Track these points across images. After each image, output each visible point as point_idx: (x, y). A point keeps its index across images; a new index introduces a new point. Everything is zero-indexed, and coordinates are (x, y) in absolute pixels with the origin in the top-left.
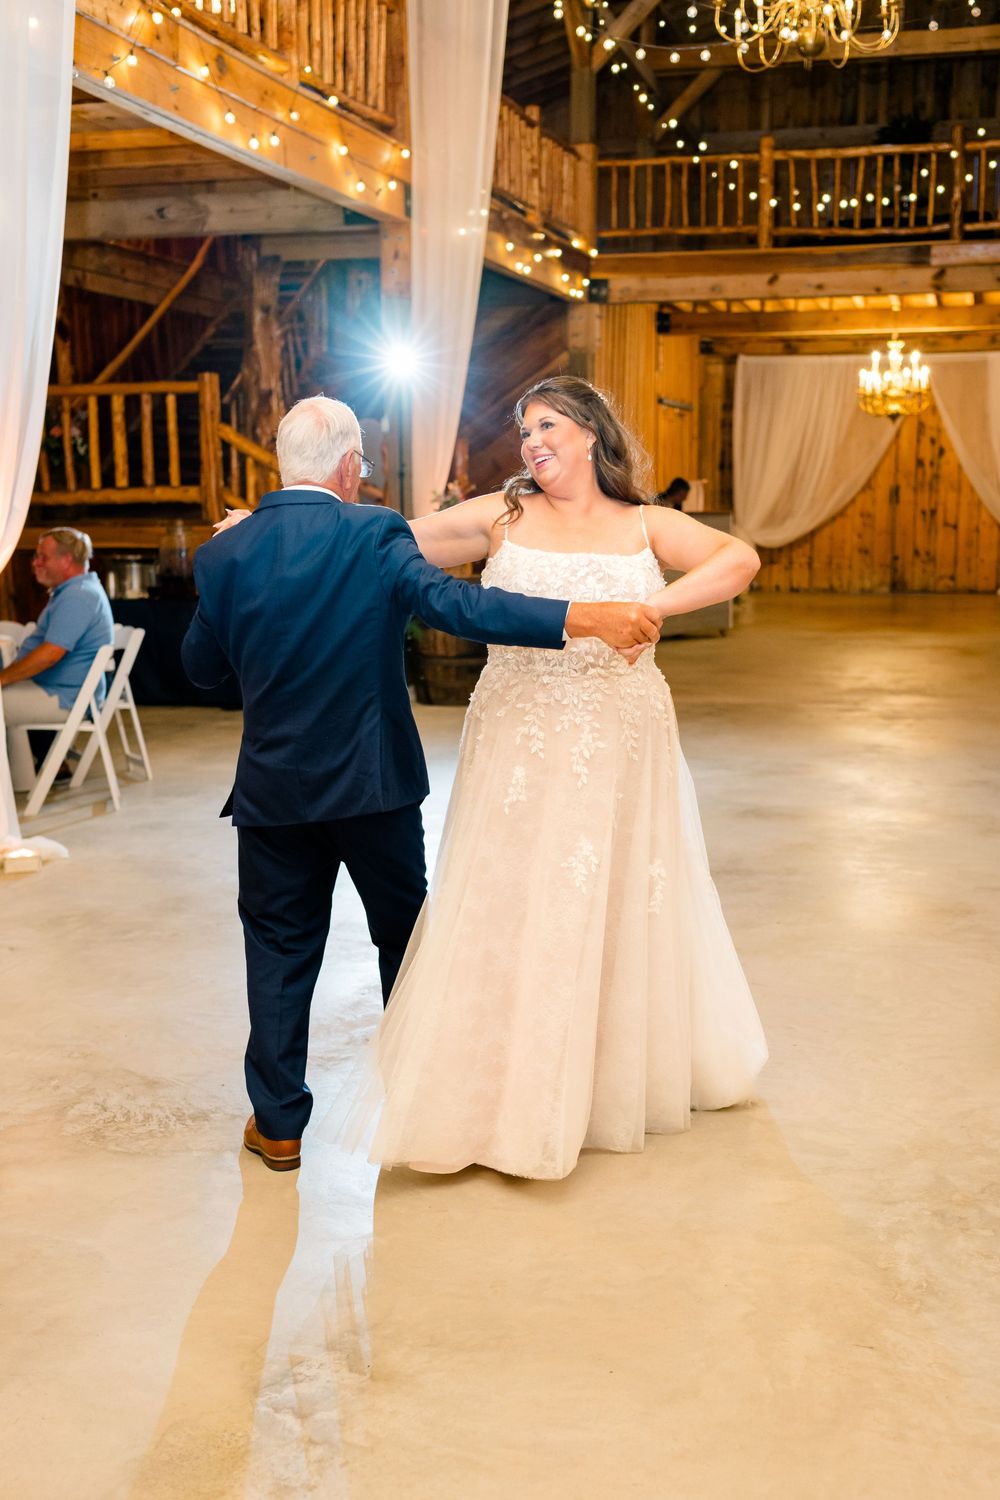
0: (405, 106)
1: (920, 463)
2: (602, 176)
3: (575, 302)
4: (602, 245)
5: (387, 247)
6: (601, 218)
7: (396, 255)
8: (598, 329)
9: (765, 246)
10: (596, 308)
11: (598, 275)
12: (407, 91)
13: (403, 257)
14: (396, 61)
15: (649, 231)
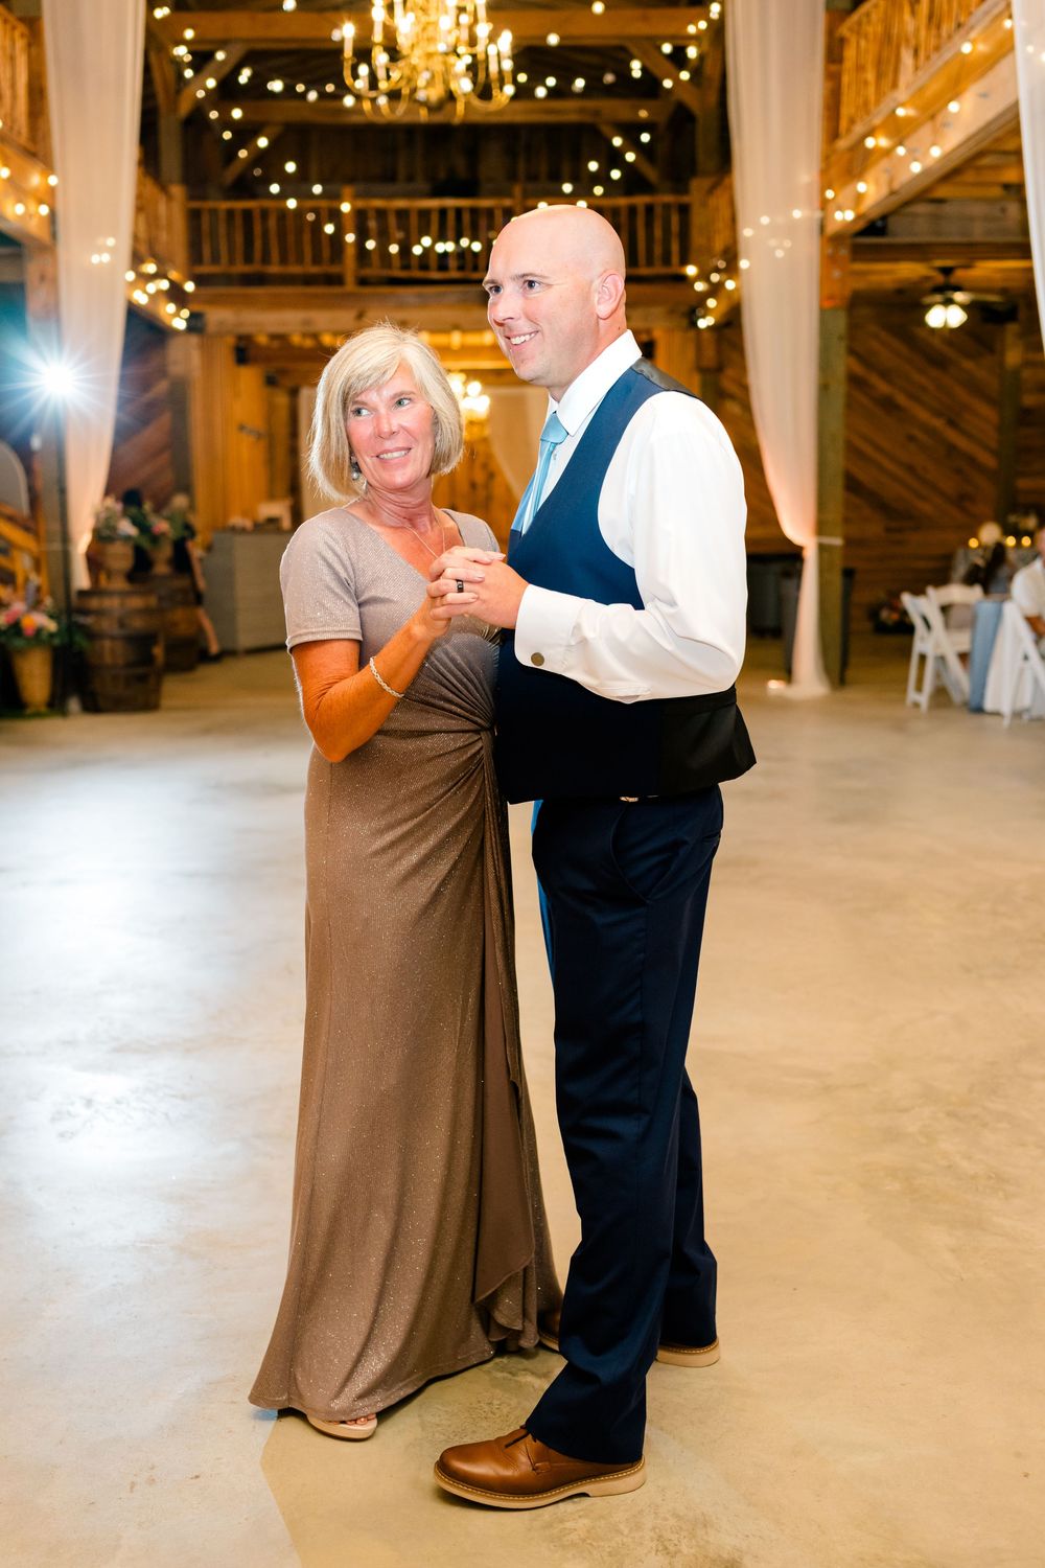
0: (47, 136)
1: (473, 485)
2: (194, 216)
3: (176, 332)
4: (199, 280)
5: (32, 269)
6: (195, 255)
7: (42, 278)
8: (196, 359)
9: (350, 285)
10: (194, 340)
11: (197, 308)
12: (48, 122)
13: (50, 280)
14: (37, 93)
15: (240, 268)
